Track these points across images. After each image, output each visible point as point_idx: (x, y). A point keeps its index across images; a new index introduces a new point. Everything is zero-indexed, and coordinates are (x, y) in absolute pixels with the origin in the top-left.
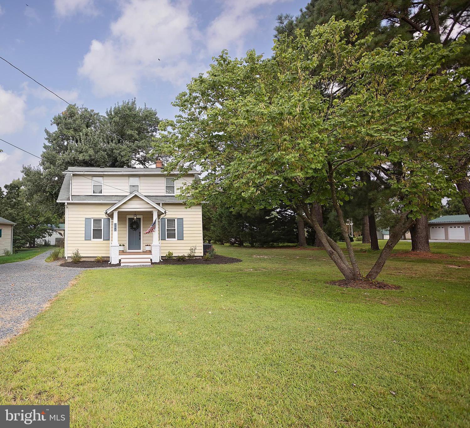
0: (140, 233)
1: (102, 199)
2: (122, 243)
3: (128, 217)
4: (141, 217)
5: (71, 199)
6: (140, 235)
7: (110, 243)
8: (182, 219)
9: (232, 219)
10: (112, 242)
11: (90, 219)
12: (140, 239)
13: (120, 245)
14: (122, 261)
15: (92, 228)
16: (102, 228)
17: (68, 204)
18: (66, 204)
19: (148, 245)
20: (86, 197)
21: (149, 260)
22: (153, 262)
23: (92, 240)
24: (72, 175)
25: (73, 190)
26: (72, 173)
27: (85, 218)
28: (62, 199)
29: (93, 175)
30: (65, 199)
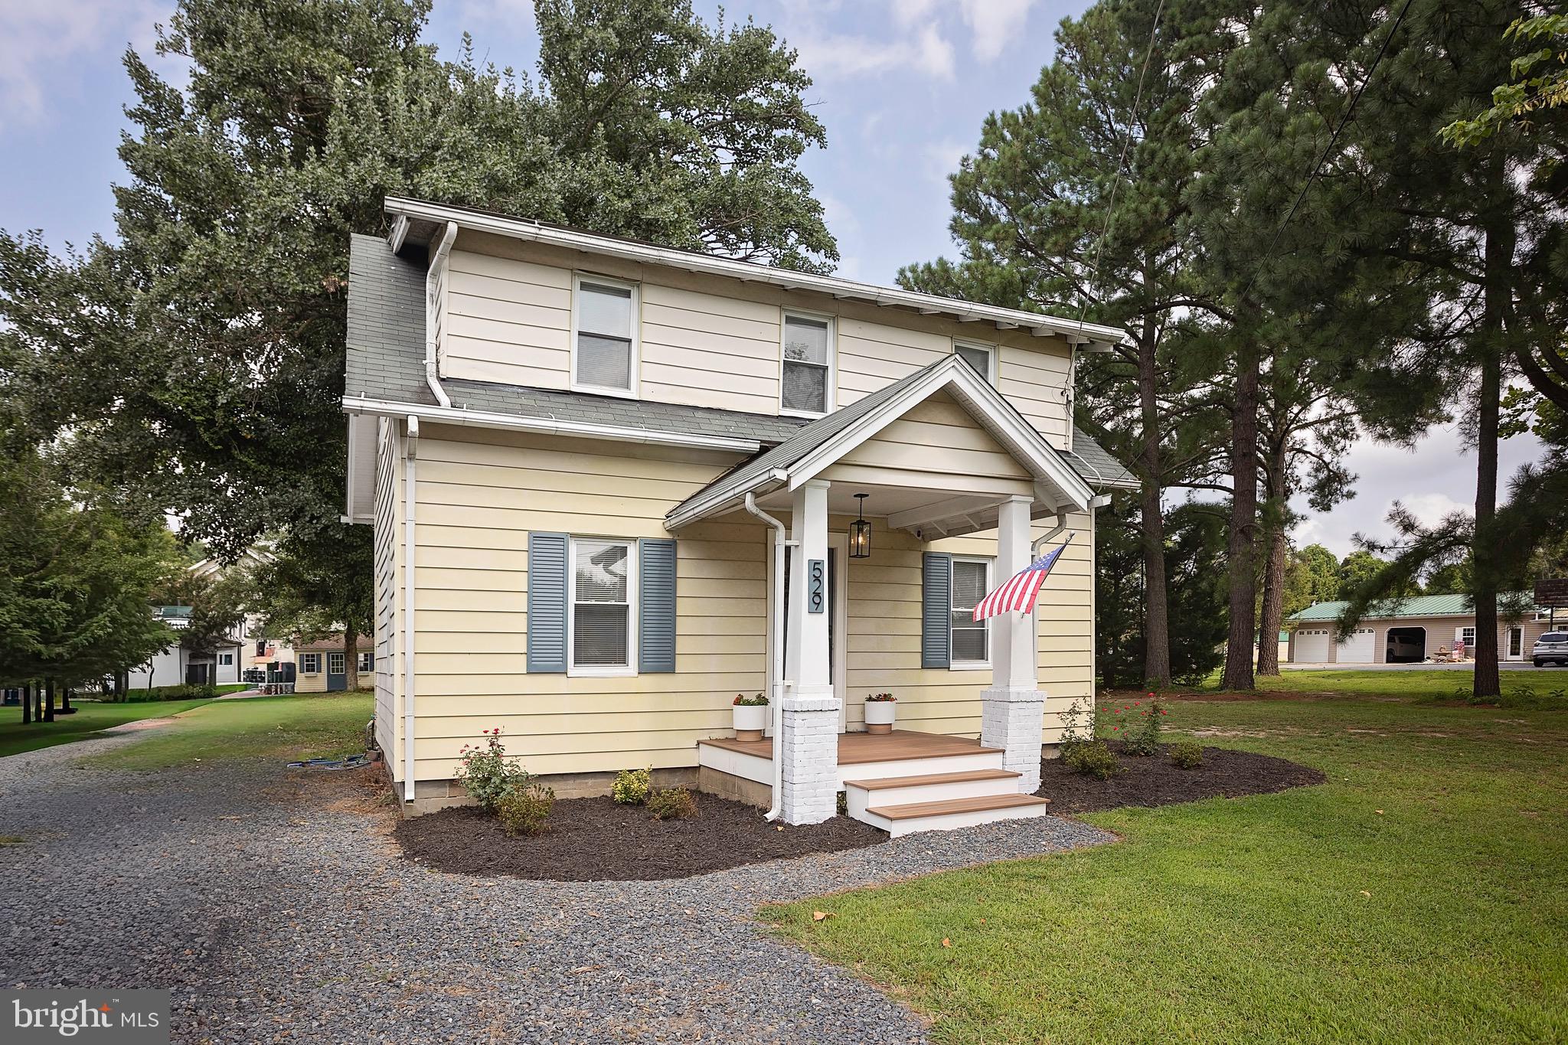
1: (641, 420)
4: (839, 541)
5: (442, 398)
10: (799, 684)
11: (559, 538)
15: (572, 599)
16: (633, 601)
17: (430, 428)
18: (413, 427)
19: (879, 699)
20: (538, 396)
23: (573, 670)
24: (452, 228)
25: (449, 346)
26: (455, 221)
27: (530, 532)
28: (381, 391)
29: (577, 265)
30: (398, 393)
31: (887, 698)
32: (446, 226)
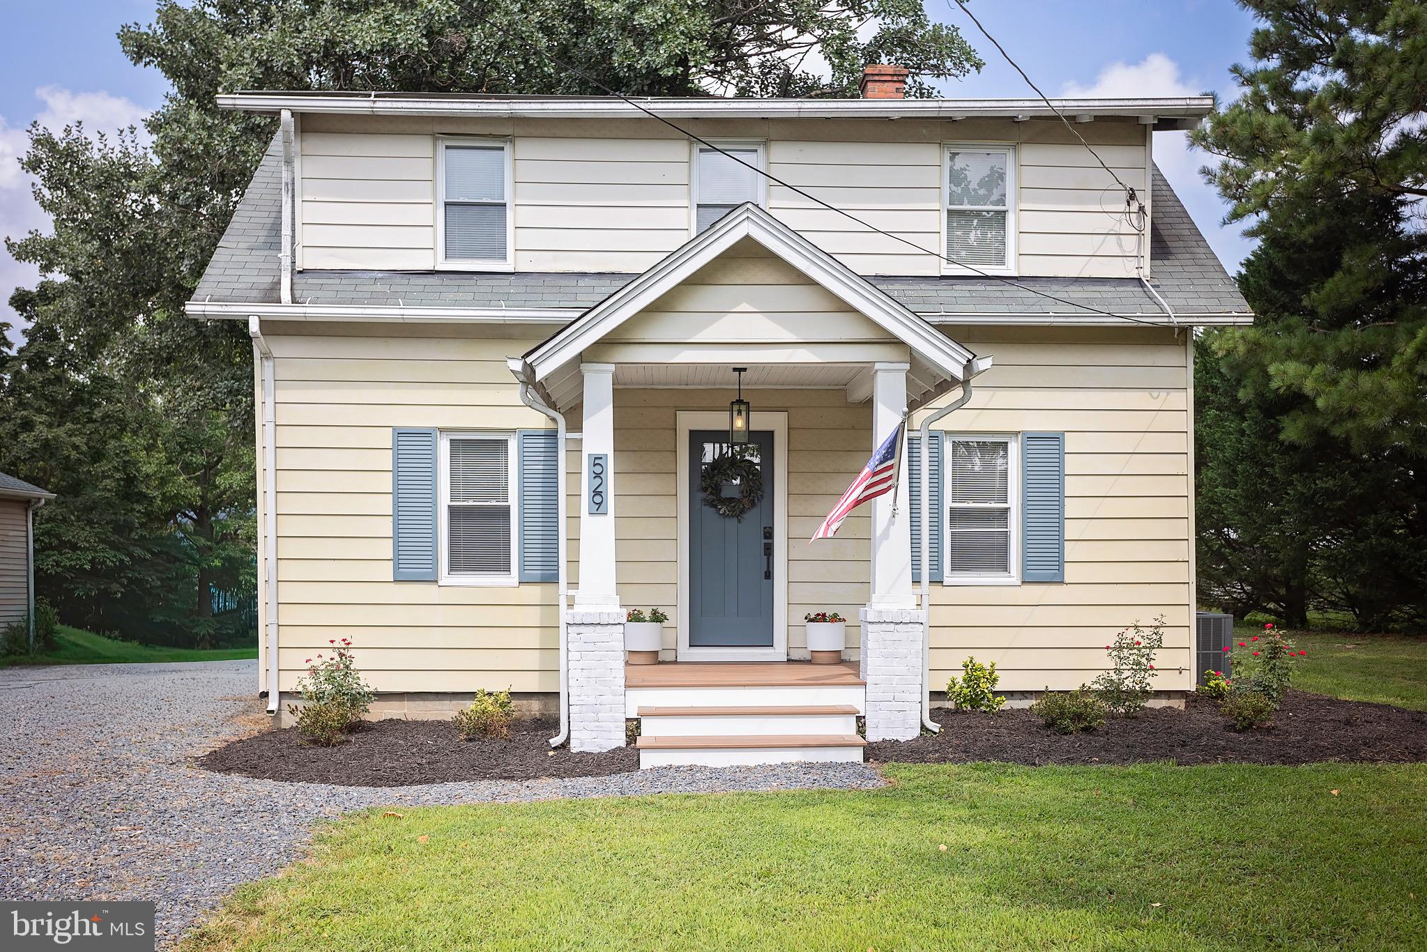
0: (769, 534)
1: (507, 297)
2: (646, 600)
3: (690, 421)
4: (774, 422)
5: (285, 294)
6: (769, 550)
7: (563, 603)
8: (1056, 438)
9: (1277, 472)
10: (579, 594)
11: (425, 433)
12: (769, 575)
13: (635, 617)
14: (650, 729)
15: (444, 500)
16: (513, 501)
17: (272, 327)
18: (254, 327)
19: (821, 618)
20: (398, 279)
21: (846, 728)
22: (873, 736)
23: (445, 577)
24: (286, 115)
25: (305, 236)
26: (287, 108)
27: (394, 428)
28: (228, 292)
29: (438, 129)
30: (247, 293)
31: (835, 618)
32: (279, 113)
